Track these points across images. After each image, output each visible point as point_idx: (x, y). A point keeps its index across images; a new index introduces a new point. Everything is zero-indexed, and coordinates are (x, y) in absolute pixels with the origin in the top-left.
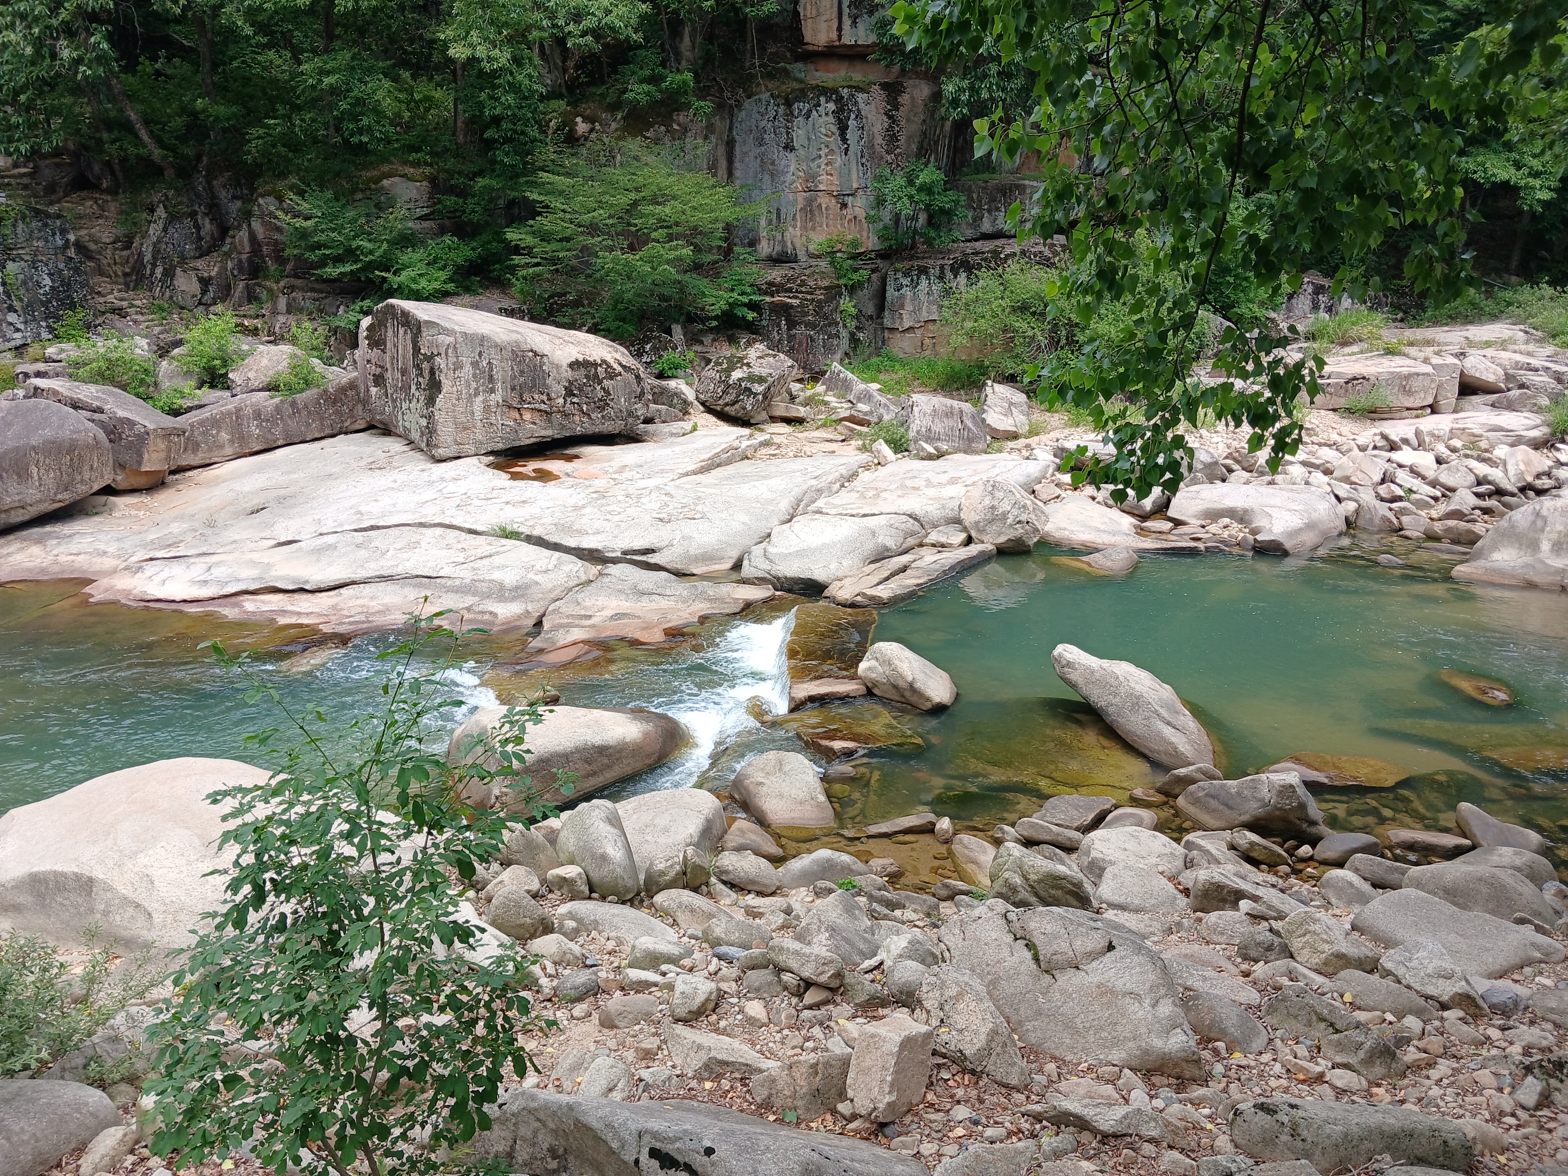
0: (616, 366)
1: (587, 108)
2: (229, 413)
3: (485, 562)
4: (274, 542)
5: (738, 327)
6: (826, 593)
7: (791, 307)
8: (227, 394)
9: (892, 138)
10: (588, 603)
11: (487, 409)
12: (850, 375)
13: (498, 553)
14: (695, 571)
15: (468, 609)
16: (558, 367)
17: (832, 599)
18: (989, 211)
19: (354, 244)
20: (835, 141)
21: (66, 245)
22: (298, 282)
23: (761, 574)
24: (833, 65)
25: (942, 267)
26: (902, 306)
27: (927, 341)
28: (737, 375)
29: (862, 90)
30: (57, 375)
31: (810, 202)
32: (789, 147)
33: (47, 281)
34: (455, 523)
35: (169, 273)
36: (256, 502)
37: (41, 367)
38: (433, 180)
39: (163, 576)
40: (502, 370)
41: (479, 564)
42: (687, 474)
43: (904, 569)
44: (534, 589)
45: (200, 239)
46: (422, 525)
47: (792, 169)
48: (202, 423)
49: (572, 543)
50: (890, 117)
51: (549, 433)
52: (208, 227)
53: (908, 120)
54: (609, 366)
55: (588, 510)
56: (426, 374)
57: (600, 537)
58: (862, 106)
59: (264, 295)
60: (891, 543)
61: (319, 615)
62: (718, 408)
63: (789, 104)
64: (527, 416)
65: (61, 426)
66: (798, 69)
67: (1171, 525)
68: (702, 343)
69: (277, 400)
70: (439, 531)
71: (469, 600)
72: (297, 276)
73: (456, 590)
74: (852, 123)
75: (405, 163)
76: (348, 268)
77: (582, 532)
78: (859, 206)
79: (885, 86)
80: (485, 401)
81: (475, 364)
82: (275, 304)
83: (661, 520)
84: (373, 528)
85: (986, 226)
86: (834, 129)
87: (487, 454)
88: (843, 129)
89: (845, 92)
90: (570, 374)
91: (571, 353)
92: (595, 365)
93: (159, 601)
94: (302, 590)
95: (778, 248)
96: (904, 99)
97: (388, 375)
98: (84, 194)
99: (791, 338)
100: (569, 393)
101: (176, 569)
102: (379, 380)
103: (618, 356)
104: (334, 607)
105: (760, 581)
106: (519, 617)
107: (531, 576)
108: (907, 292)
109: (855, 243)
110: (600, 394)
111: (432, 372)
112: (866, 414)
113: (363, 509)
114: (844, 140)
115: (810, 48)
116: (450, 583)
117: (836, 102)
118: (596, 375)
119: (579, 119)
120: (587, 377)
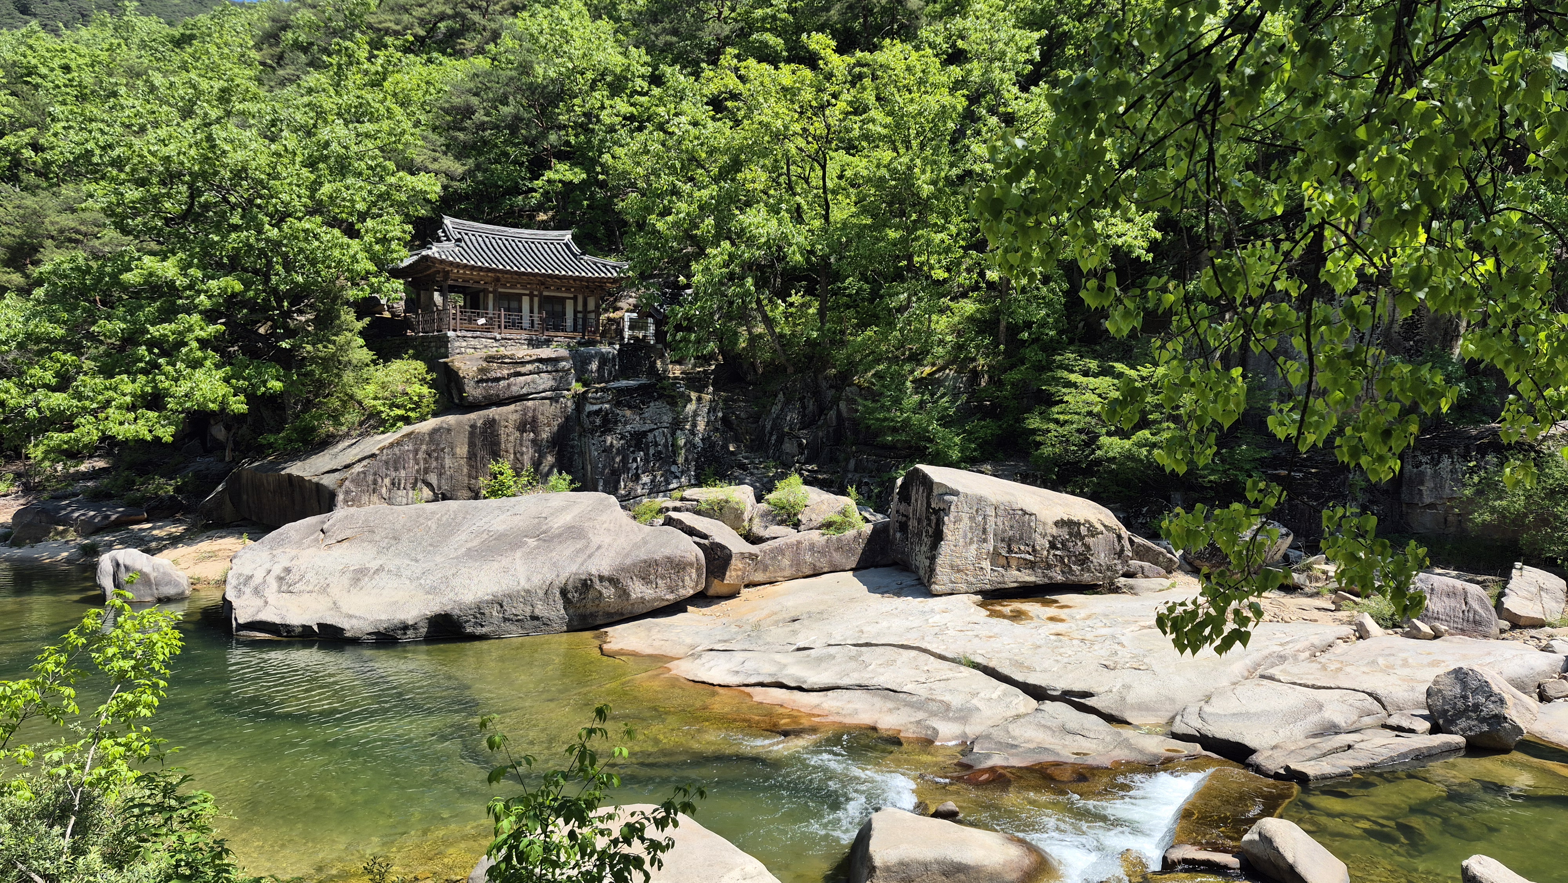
0: (1098, 525)
3: (943, 683)
6: (1251, 760)
8: (794, 530)
11: (979, 556)
13: (955, 678)
16: (1044, 524)
17: (1256, 768)
22: (865, 449)
25: (1467, 447)
26: (1422, 483)
30: (688, 511)
34: (929, 647)
35: (780, 440)
37: (679, 504)
40: (995, 525)
41: (937, 686)
43: (1344, 749)
44: (975, 715)
46: (902, 646)
48: (772, 551)
51: (1032, 579)
52: (811, 407)
54: (1091, 525)
55: (1043, 650)
56: (934, 525)
57: (1046, 676)
59: (842, 457)
61: (806, 711)
64: (1014, 563)
65: (676, 548)
69: (827, 537)
70: (914, 653)
72: (865, 444)
77: (1030, 669)
80: (978, 549)
82: (847, 464)
83: (1107, 667)
84: (867, 645)
87: (976, 593)
90: (1054, 531)
91: (1058, 513)
92: (1078, 524)
94: (800, 689)
97: (909, 524)
100: (1053, 546)
101: (725, 660)
102: (903, 527)
103: (1101, 516)
104: (819, 705)
106: (956, 738)
107: (975, 702)
108: (1427, 469)
110: (1081, 549)
111: (938, 524)
116: (909, 698)
118: (1079, 532)
120: (1070, 533)
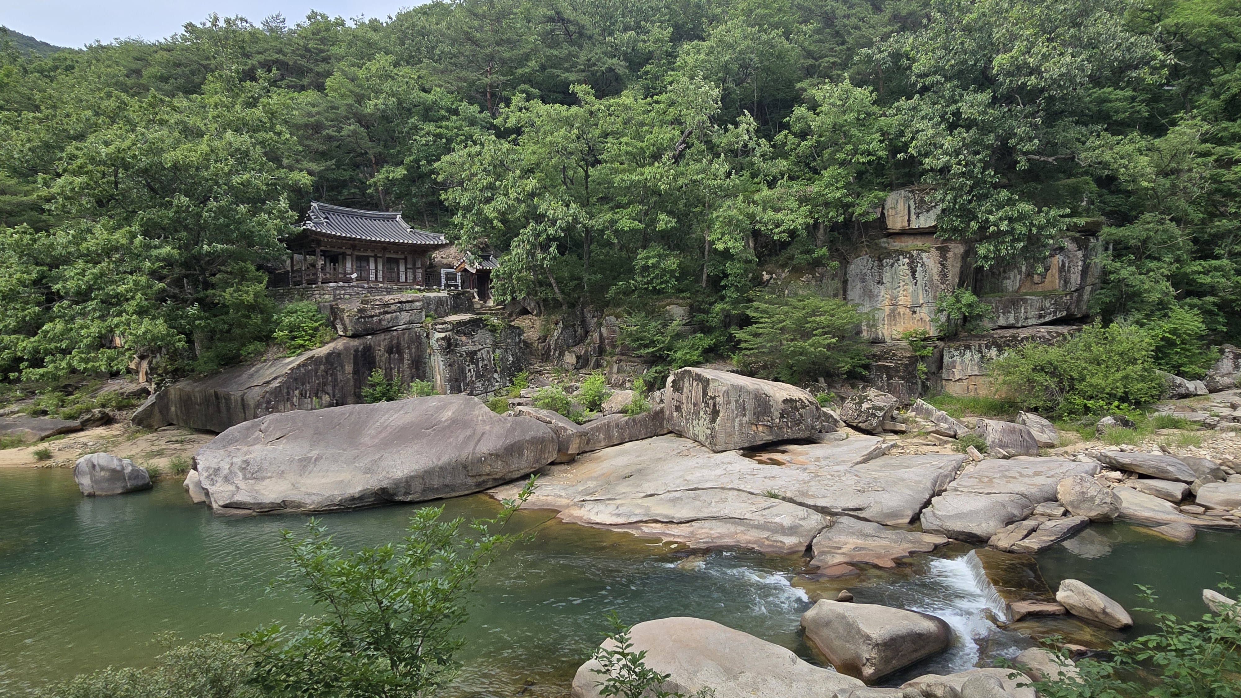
0: (806, 401)
1: (770, 267)
2: (605, 424)
3: (767, 511)
4: (644, 494)
5: (856, 378)
6: (990, 542)
7: (889, 367)
8: (601, 414)
9: (943, 276)
10: (836, 539)
11: (741, 425)
12: (930, 406)
13: (772, 506)
14: (889, 523)
15: (767, 538)
16: (777, 402)
17: (995, 547)
18: (1003, 313)
19: (655, 339)
20: (908, 278)
21: (520, 342)
22: (623, 358)
23: (934, 528)
24: (904, 238)
25: (980, 345)
26: (954, 367)
27: (971, 387)
28: (865, 406)
29: (926, 252)
30: (527, 404)
31: (893, 311)
32: (880, 282)
33: (511, 358)
34: (741, 488)
35: (562, 354)
36: (627, 472)
37: (518, 400)
38: (691, 306)
39: (595, 510)
40: (750, 405)
41: (765, 512)
42: (857, 463)
43: (1034, 530)
44: (801, 529)
45: (576, 337)
46: (724, 489)
47: (882, 294)
48: (592, 429)
49: (811, 502)
50: (942, 265)
51: (771, 438)
52: (580, 331)
53: (953, 266)
54: (802, 401)
55: (812, 483)
56: (711, 407)
57: (826, 500)
58: (925, 259)
59: (605, 364)
60: (1016, 512)
61: (684, 537)
62: (855, 424)
63: (880, 260)
64: (760, 428)
65: (538, 431)
66: (883, 242)
67: (1203, 509)
68: (835, 388)
69: (627, 418)
70: (736, 492)
71: (766, 534)
72: (622, 354)
73: (758, 527)
74: (919, 269)
75: (677, 298)
76: (651, 350)
77: (815, 496)
78: (924, 313)
79: (938, 249)
80: (740, 420)
81: (737, 401)
82: (611, 368)
83: (859, 491)
84: (698, 489)
85: (1002, 322)
86: (908, 272)
87: (739, 449)
88: (914, 272)
89: (915, 253)
90: (782, 406)
91: (785, 395)
92: (796, 401)
93: (597, 523)
94: (671, 522)
95: (873, 335)
96: (950, 255)
97: (684, 406)
98: (525, 317)
99: (889, 385)
100: (782, 416)
101: (601, 507)
102: (678, 409)
103: (806, 396)
104: (692, 533)
105: (936, 532)
106: (796, 545)
107: (797, 521)
108: (958, 359)
109: (924, 333)
110: (798, 417)
111: (714, 405)
112: (946, 429)
113: (688, 478)
114: (914, 278)
115: (891, 231)
116: (751, 523)
117: (909, 258)
118: (796, 406)
119: (764, 273)
120: (791, 407)
